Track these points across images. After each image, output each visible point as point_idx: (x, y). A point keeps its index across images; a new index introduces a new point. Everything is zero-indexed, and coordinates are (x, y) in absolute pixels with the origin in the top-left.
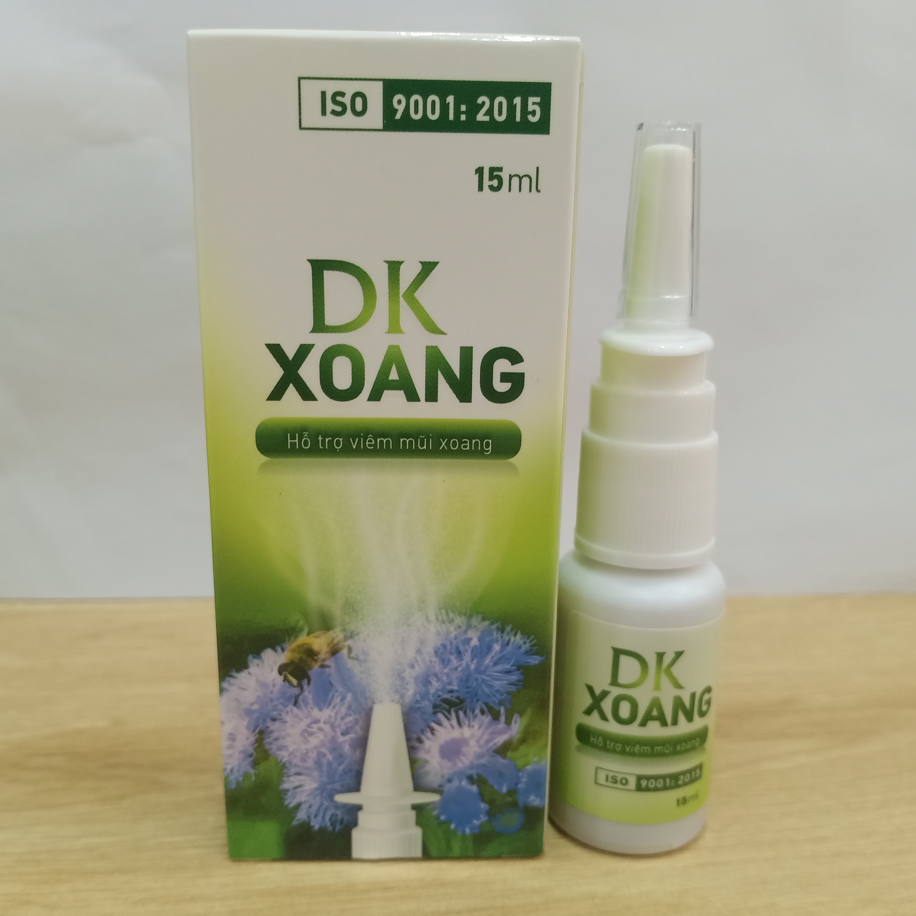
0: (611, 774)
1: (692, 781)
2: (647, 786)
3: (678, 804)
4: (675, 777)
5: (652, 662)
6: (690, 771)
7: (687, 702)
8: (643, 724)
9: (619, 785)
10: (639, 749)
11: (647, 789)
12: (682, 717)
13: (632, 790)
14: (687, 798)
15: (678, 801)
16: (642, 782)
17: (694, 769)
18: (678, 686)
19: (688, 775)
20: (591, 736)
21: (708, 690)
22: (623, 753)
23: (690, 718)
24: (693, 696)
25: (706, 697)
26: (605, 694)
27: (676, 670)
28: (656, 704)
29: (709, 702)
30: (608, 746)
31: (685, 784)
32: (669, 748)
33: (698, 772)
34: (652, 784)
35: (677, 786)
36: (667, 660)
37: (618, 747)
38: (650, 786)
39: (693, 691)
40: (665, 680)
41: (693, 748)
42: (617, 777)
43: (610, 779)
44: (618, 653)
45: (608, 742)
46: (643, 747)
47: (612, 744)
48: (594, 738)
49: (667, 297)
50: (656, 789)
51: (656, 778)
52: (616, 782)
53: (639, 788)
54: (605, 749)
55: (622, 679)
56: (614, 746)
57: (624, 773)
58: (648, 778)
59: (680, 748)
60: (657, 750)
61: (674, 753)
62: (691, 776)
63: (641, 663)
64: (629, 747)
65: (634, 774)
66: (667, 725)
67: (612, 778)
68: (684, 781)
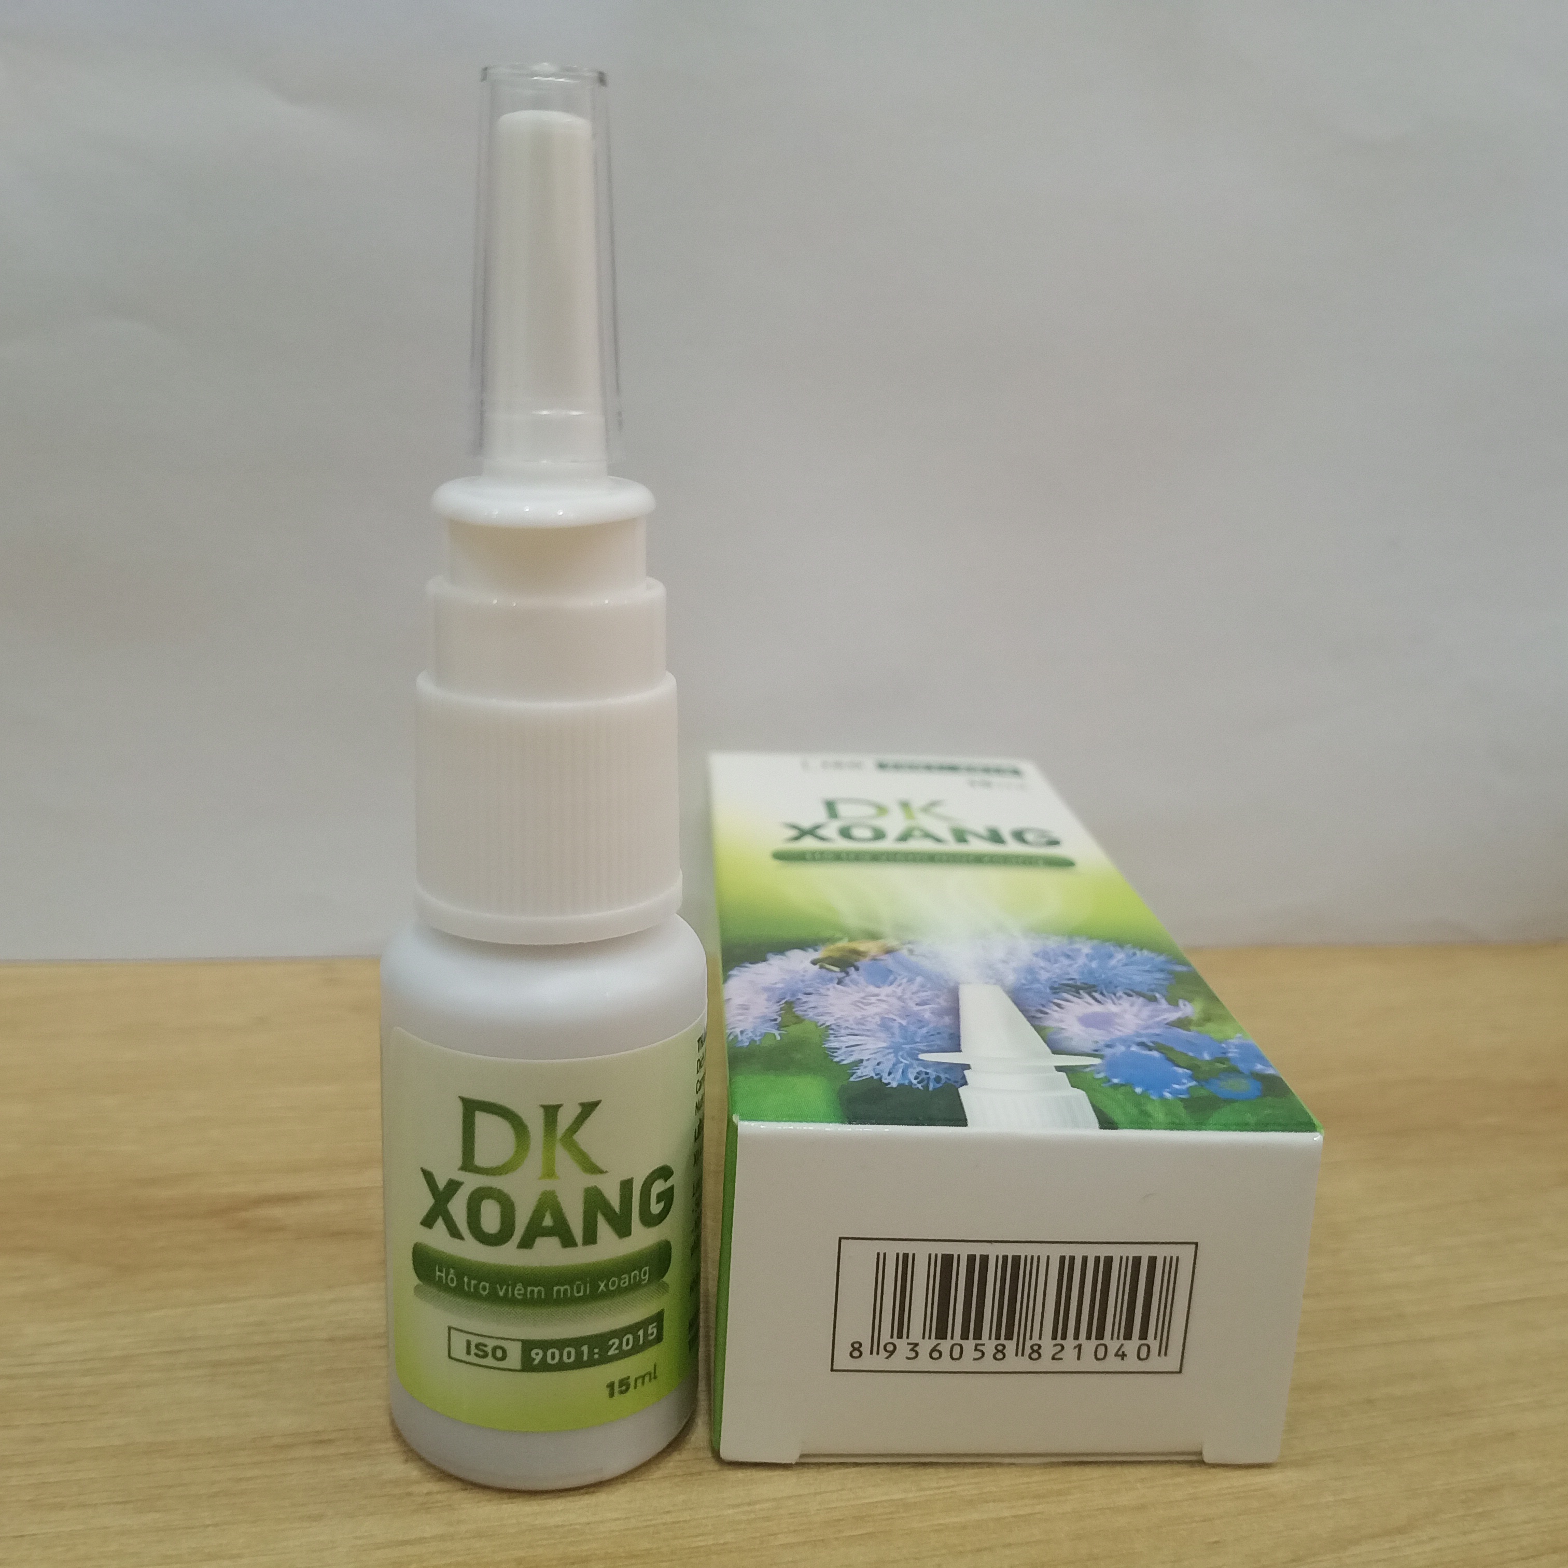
0: (475, 1340)
1: (638, 1349)
2: (544, 1360)
3: (612, 1395)
4: (600, 1341)
5: (535, 1122)
6: (632, 1329)
8: (527, 1243)
9: (489, 1361)
10: (522, 1291)
11: (544, 1367)
12: (604, 1229)
13: (514, 1370)
14: (631, 1380)
15: (611, 1386)
16: (533, 1355)
17: (644, 1324)
18: (594, 1169)
19: (630, 1338)
20: (437, 1266)
22: (493, 1298)
23: (622, 1228)
24: (626, 1185)
26: (454, 1186)
27: (581, 1137)
30: (465, 1287)
31: (623, 1355)
32: (582, 1287)
33: (653, 1329)
34: (553, 1358)
35: (605, 1359)
36: (565, 1119)
37: (484, 1288)
38: (549, 1360)
39: (626, 1176)
40: (563, 1158)
41: (637, 1286)
42: (486, 1346)
43: (473, 1350)
44: (471, 1107)
45: (466, 1279)
46: (529, 1289)
47: (473, 1282)
48: (442, 1272)
50: (561, 1367)
51: (561, 1344)
52: (485, 1355)
53: (528, 1366)
54: (460, 1292)
55: (480, 1160)
56: (476, 1287)
57: (497, 1338)
58: (545, 1345)
59: (606, 1286)
60: (559, 1291)
61: (594, 1296)
62: (636, 1338)
63: (515, 1127)
64: (505, 1287)
65: (518, 1340)
66: (574, 1244)
67: (477, 1346)
68: (620, 1348)
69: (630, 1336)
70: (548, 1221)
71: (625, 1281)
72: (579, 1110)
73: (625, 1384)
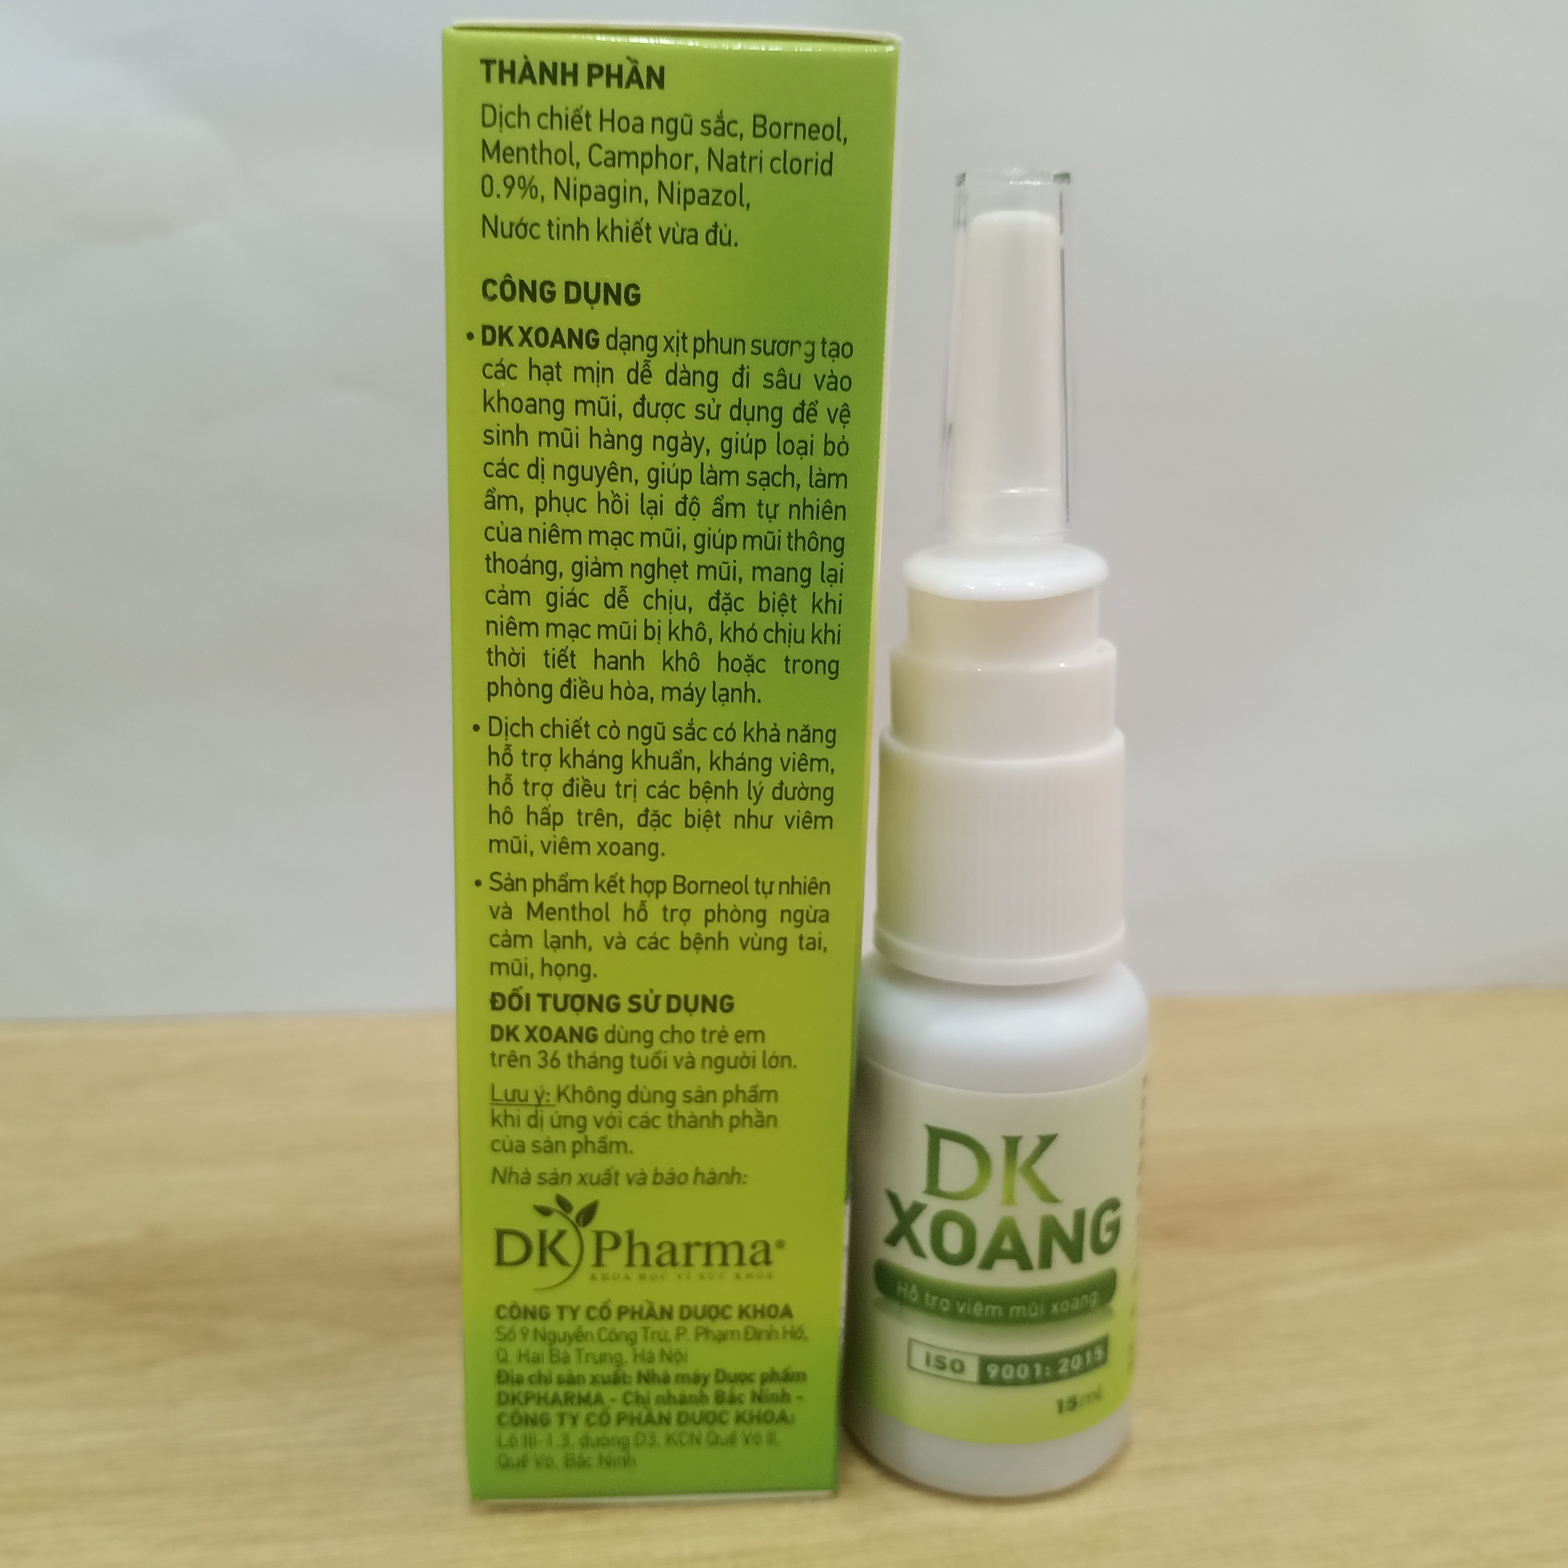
0: (934, 1353)
1: (1085, 1369)
2: (1000, 1374)
3: (1061, 1409)
4: (1052, 1361)
6: (1082, 1351)
7: (1068, 1228)
8: (987, 1264)
9: (948, 1373)
10: (981, 1309)
11: (1000, 1382)
13: (971, 1383)
14: (1079, 1400)
15: (1060, 1405)
16: (989, 1368)
17: (1091, 1347)
18: (1050, 1198)
19: (1079, 1358)
20: (899, 1283)
21: (1113, 1205)
22: (953, 1315)
25: (1108, 1217)
27: (1042, 1168)
28: (1008, 1229)
29: (1115, 1228)
30: (927, 1303)
31: (1072, 1374)
32: (1036, 1308)
33: (1099, 1352)
34: (1008, 1372)
35: (1056, 1378)
36: (1025, 1151)
37: (945, 1305)
38: (1004, 1375)
39: (1079, 1206)
40: (1022, 1186)
41: (1086, 1310)
42: (945, 1358)
43: (933, 1362)
44: (936, 1136)
45: (927, 1295)
46: (987, 1307)
47: (935, 1298)
48: (904, 1287)
49: (1012, 491)
50: (1016, 1383)
51: (1015, 1362)
52: (943, 1367)
53: (984, 1380)
54: (921, 1307)
56: (938, 1302)
57: (957, 1352)
58: (1001, 1362)
59: (1059, 1308)
60: (1015, 1311)
61: (1048, 1318)
62: (1084, 1360)
64: (964, 1305)
65: (976, 1354)
67: (937, 1359)
68: (1069, 1367)
70: (1007, 1245)
72: (1036, 1143)
73: (1073, 1404)
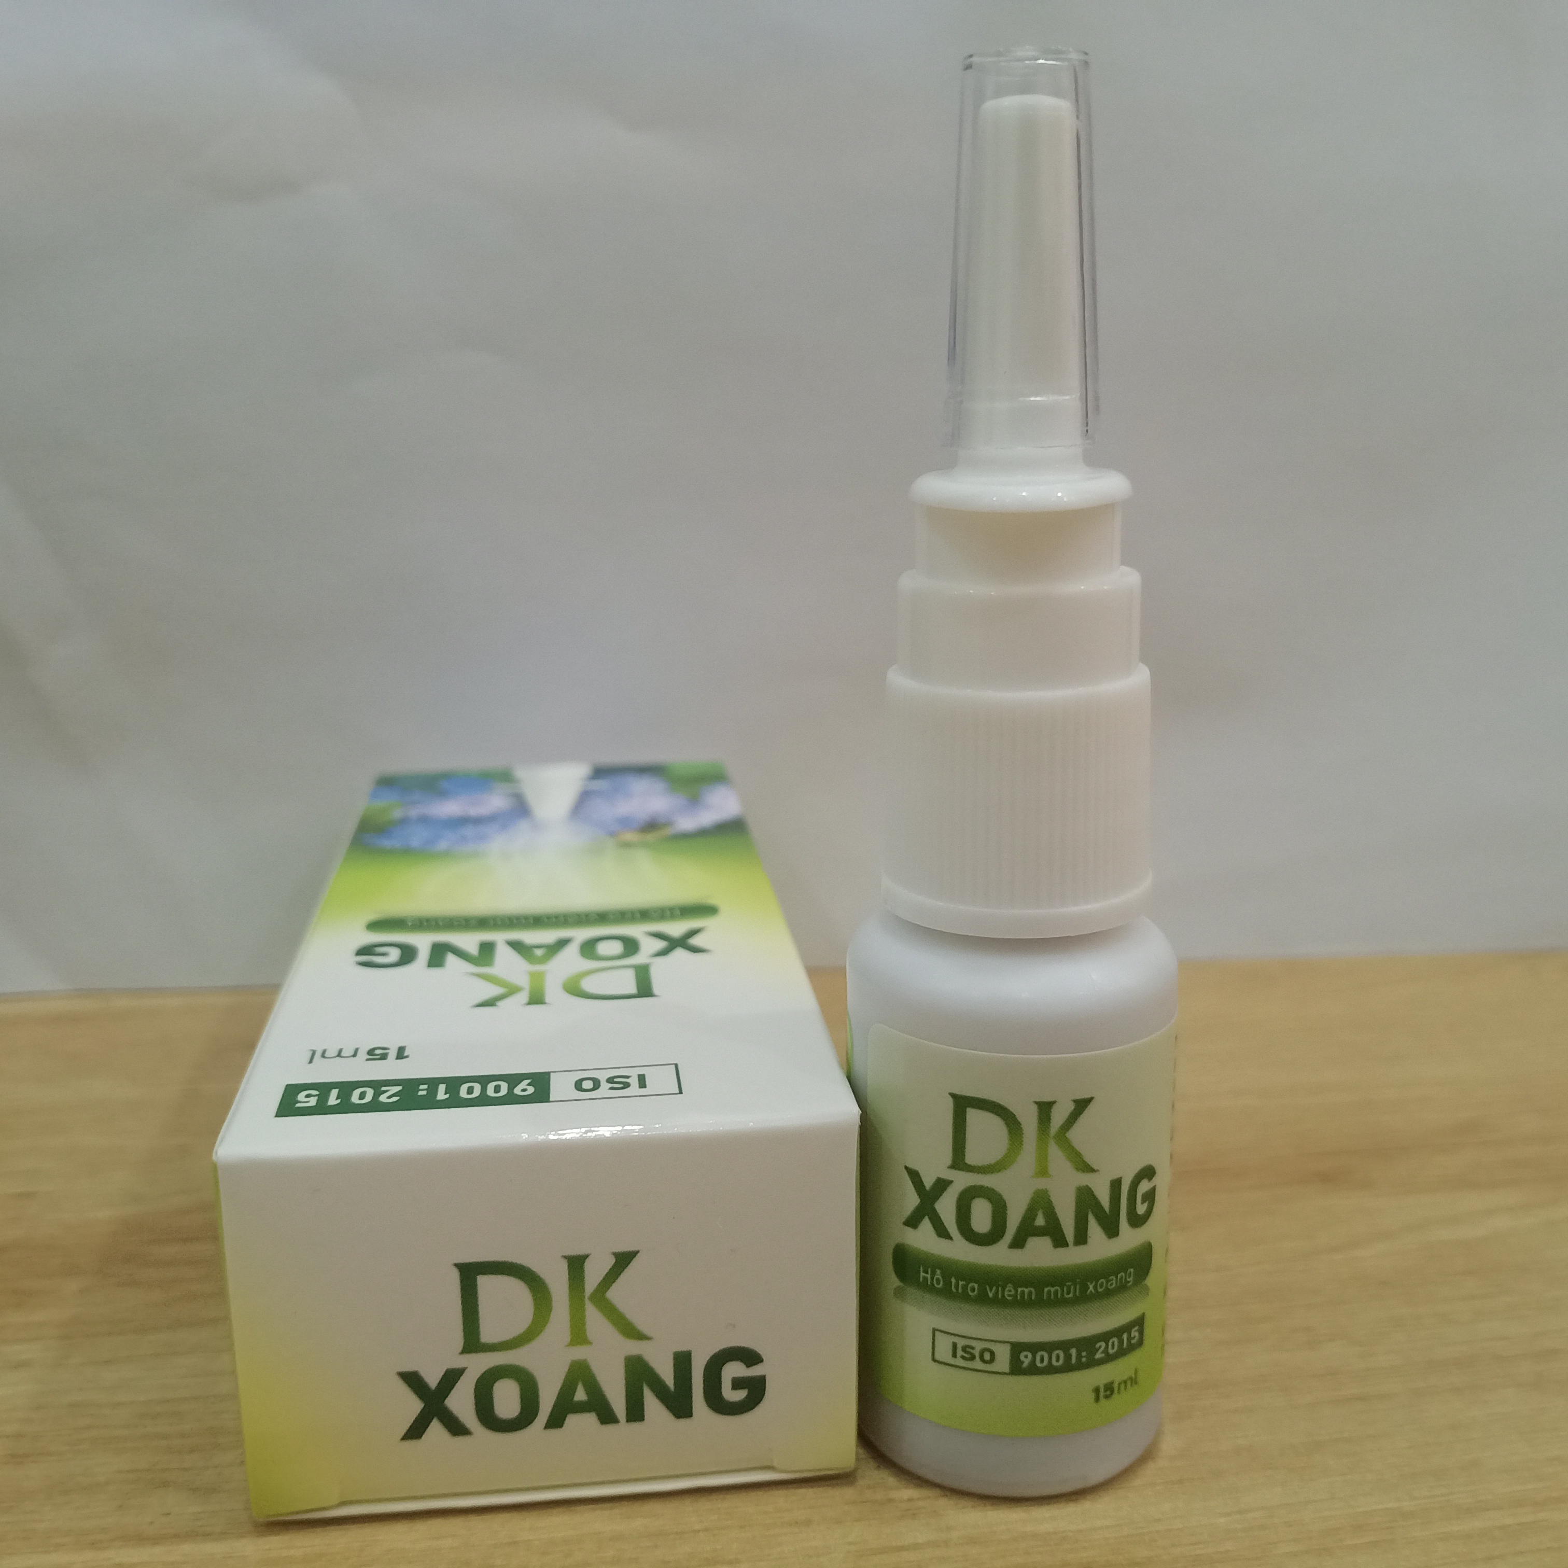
0: (961, 1343)
1: (1122, 1353)
2: (1033, 1363)
3: (1097, 1399)
4: (1087, 1344)
5: (1029, 1119)
6: (1117, 1333)
7: (1104, 1197)
8: (1018, 1243)
9: (978, 1364)
10: (1013, 1292)
11: (1033, 1370)
12: (1094, 1230)
13: (1002, 1373)
14: (1116, 1386)
15: (1097, 1390)
16: (1022, 1358)
17: (1127, 1328)
18: (1087, 1168)
20: (921, 1267)
21: (1148, 1172)
22: (982, 1300)
23: (1112, 1230)
24: (1116, 1185)
25: (1144, 1186)
26: (942, 1185)
27: (1076, 1135)
29: (1150, 1197)
30: (953, 1289)
31: (1109, 1358)
32: (1072, 1288)
33: (1135, 1333)
34: (1042, 1360)
35: (1092, 1363)
36: (1059, 1117)
37: (973, 1290)
38: (1038, 1363)
39: (1115, 1176)
40: (1056, 1156)
41: (1123, 1288)
42: (973, 1348)
43: (960, 1352)
45: (953, 1280)
46: (1020, 1290)
47: (961, 1283)
48: (927, 1273)
49: (1032, 399)
50: (1050, 1370)
51: (1049, 1347)
52: (973, 1358)
53: (1016, 1369)
54: (947, 1293)
55: (971, 1158)
56: (965, 1287)
57: (986, 1340)
58: (1034, 1348)
59: (1095, 1287)
61: (1083, 1298)
62: (1121, 1342)
63: (1007, 1125)
64: (994, 1288)
65: (1008, 1342)
66: (1066, 1245)
67: (964, 1349)
68: (1106, 1351)
69: (1115, 1340)
71: (1113, 1285)
72: (1071, 1107)
73: (1110, 1389)
